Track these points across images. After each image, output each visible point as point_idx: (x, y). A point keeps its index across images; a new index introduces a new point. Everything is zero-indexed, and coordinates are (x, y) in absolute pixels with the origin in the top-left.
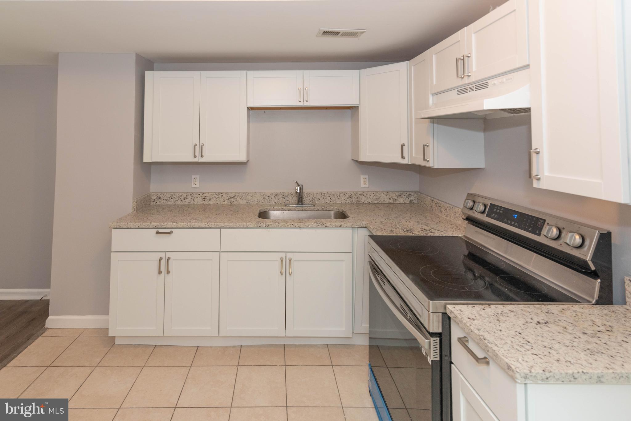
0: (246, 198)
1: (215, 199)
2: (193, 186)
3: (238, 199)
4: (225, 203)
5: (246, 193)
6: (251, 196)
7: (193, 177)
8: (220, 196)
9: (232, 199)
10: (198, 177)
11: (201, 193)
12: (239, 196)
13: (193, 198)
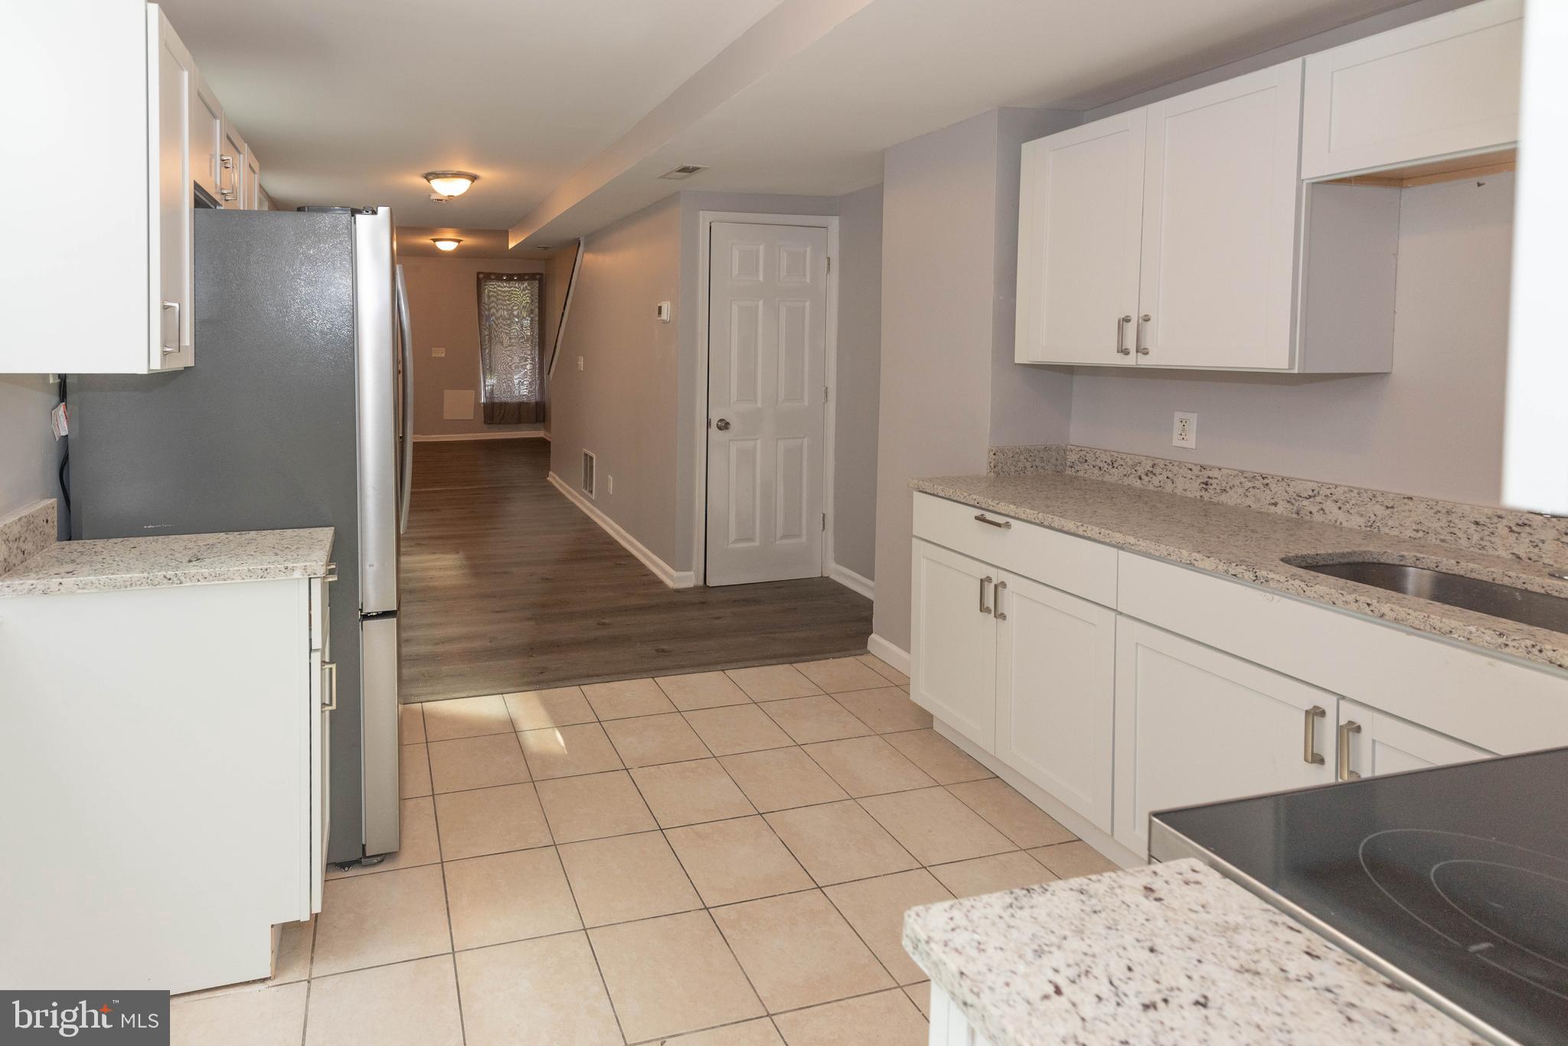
0: (1363, 509)
1: (1240, 491)
2: (1177, 442)
3: (1329, 505)
4: (1279, 510)
5: (1366, 491)
6: (1387, 507)
7: (1178, 415)
8: (1258, 484)
9: (1306, 503)
10: (1193, 418)
11: (1196, 465)
12: (1334, 497)
13: (1170, 476)
